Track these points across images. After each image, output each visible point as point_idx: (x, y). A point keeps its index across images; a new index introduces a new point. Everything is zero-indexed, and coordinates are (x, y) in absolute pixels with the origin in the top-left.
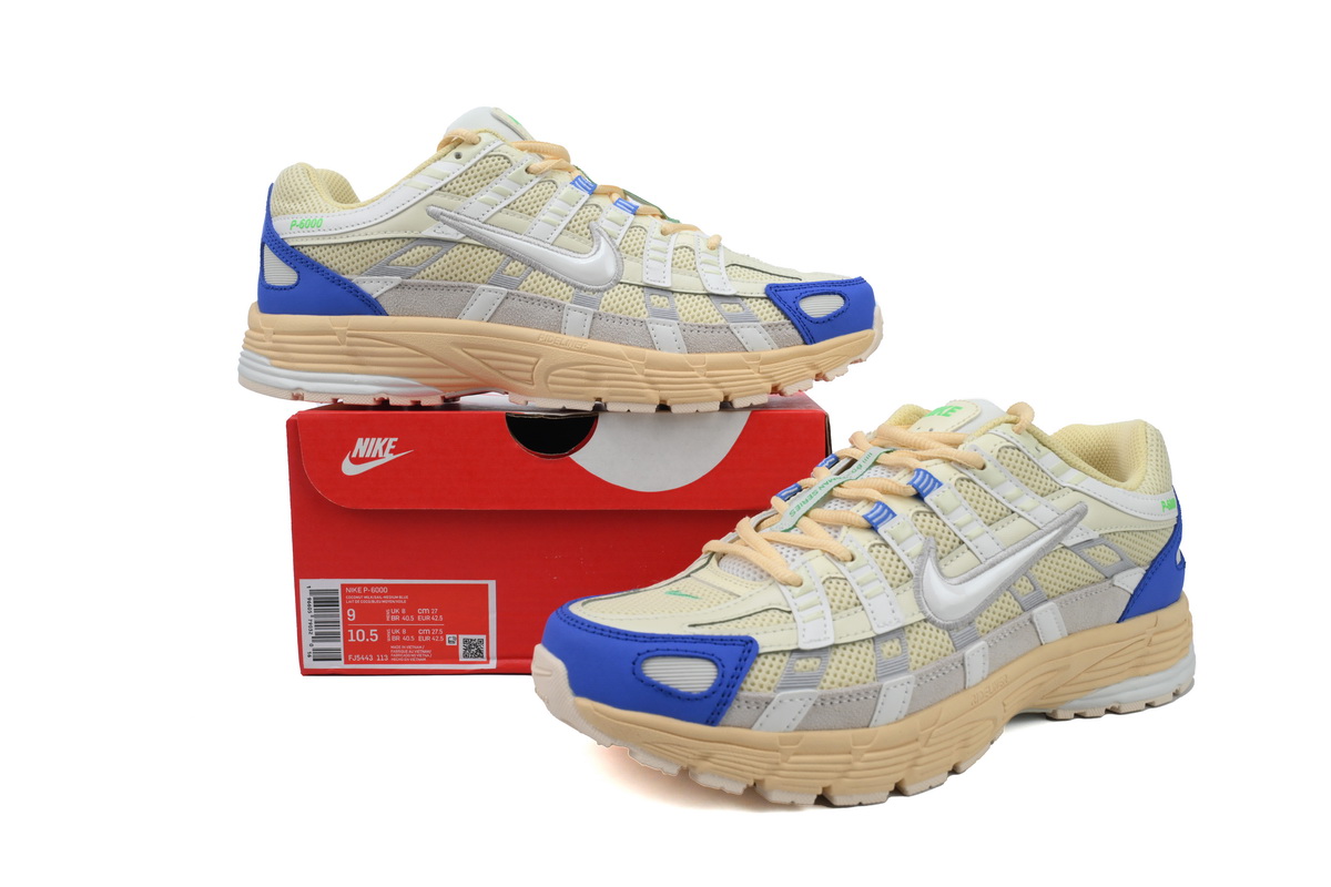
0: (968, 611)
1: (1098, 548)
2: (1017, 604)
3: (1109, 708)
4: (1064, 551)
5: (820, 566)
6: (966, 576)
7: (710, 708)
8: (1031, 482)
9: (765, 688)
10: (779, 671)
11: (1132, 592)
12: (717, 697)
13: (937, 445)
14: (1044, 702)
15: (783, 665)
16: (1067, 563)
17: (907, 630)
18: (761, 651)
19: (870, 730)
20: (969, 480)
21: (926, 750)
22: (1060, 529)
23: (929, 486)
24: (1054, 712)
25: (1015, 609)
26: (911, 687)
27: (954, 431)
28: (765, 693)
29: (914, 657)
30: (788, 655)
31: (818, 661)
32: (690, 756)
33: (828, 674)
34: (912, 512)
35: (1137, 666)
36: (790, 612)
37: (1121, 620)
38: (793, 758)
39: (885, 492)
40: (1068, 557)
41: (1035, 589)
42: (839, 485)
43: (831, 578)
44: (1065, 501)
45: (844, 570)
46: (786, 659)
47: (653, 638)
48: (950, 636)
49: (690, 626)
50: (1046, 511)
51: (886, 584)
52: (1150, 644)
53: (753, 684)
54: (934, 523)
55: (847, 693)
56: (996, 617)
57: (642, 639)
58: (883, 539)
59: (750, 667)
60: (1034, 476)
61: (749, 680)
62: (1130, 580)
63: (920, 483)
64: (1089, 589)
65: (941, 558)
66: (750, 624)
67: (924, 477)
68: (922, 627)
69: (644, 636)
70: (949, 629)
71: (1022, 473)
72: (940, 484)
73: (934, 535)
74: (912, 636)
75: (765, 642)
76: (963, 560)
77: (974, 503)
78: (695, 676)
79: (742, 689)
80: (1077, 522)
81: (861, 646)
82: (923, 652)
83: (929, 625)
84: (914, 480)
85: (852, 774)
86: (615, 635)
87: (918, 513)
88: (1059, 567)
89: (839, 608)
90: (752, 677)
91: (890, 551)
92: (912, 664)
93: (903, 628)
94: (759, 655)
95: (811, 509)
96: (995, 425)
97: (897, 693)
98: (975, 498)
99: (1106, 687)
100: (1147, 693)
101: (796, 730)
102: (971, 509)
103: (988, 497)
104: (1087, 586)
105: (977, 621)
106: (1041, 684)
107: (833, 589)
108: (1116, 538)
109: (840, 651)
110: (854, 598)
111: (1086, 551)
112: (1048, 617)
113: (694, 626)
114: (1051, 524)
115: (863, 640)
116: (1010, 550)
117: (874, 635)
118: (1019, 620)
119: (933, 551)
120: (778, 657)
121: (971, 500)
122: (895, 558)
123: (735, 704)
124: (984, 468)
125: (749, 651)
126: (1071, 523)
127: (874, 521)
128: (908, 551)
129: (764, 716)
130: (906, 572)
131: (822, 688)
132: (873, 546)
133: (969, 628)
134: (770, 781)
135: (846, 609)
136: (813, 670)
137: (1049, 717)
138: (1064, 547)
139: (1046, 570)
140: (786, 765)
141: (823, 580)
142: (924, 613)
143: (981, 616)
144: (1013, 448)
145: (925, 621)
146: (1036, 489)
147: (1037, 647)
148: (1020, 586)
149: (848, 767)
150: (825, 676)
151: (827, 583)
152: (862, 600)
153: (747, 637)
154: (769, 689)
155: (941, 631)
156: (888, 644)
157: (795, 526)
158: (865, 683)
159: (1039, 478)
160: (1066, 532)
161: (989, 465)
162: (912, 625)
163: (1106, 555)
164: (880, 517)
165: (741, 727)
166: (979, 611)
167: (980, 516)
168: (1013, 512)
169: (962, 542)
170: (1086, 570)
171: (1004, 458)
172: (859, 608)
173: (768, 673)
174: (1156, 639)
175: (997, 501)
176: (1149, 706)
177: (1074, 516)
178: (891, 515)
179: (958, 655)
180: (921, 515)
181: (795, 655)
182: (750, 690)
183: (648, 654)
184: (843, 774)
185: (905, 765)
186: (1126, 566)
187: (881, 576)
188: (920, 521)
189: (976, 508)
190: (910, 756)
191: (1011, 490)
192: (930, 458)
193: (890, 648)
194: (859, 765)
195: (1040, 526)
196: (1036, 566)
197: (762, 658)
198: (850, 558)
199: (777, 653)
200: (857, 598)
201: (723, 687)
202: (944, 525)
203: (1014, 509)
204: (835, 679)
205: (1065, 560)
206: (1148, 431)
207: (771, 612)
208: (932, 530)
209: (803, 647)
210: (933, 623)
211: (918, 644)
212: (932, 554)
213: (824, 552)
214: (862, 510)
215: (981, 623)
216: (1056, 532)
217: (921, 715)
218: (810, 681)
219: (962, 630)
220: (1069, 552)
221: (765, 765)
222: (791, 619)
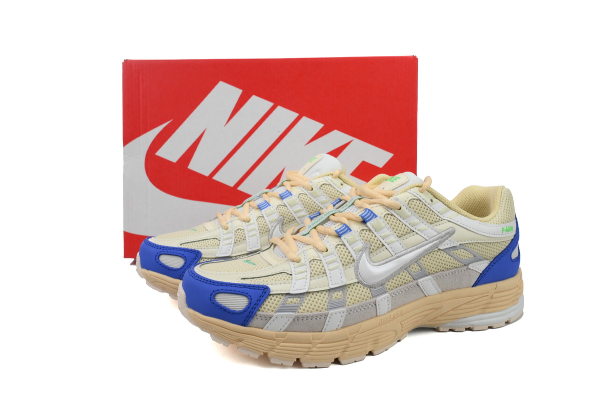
0: (381, 279)
1: (459, 251)
2: (410, 276)
3: (468, 328)
4: (439, 252)
5: (312, 253)
6: (383, 262)
7: (244, 318)
8: (425, 217)
9: (270, 311)
10: (278, 303)
11: (481, 272)
12: (247, 313)
13: (382, 196)
14: (430, 323)
15: (281, 300)
16: (440, 257)
17: (347, 287)
18: (271, 293)
19: (322, 333)
20: (392, 215)
21: (352, 344)
22: (437, 241)
23: (370, 217)
24: (438, 328)
25: (409, 279)
26: (344, 315)
27: (393, 190)
28: (270, 313)
29: (349, 300)
30: (284, 296)
31: (299, 299)
32: (234, 339)
33: (302, 306)
34: (361, 229)
35: (484, 308)
36: (291, 275)
37: (475, 285)
38: (282, 344)
39: (349, 219)
40: (442, 254)
41: (421, 270)
42: (333, 215)
43: (314, 259)
44: (444, 227)
45: (321, 256)
46: (283, 297)
47: (222, 284)
48: (370, 290)
49: (242, 279)
50: (430, 232)
51: (340, 264)
52: (492, 298)
53: (265, 309)
54: (370, 236)
55: (310, 316)
56: (397, 282)
57: (217, 284)
58: (343, 242)
59: (265, 300)
60: (427, 214)
61: (263, 306)
62: (481, 266)
63: (365, 216)
64: (453, 270)
65: (372, 252)
66: (271, 280)
67: (368, 212)
68: (355, 286)
69: (218, 282)
70: (370, 287)
71: (421, 212)
72: (376, 216)
73: (369, 241)
74: (349, 290)
75: (274, 289)
76: (384, 253)
77: (393, 226)
78: (238, 303)
79: (259, 311)
80: (448, 238)
81: (322, 293)
82: (354, 298)
83: (359, 285)
84: (362, 214)
85: (311, 353)
86: (206, 282)
87: (363, 230)
88: (435, 260)
89: (315, 274)
90: (265, 305)
91: (345, 248)
92: (348, 303)
93: (345, 286)
94: (270, 295)
95: (318, 225)
96: (410, 188)
97: (337, 317)
98: (394, 223)
99: (466, 317)
100: (490, 321)
101: (284, 331)
102: (391, 229)
103: (401, 223)
104: (452, 269)
105: (386, 284)
106: (427, 315)
107: (314, 265)
108: (471, 246)
109: (310, 295)
110: (323, 270)
111: (452, 252)
112: (428, 284)
113: (244, 279)
114: (433, 238)
115: (323, 291)
116: (409, 250)
117: (329, 288)
118: (411, 284)
119: (368, 249)
120: (279, 296)
121: (392, 225)
122: (347, 251)
123: (255, 317)
124: (400, 209)
125: (265, 293)
126: (444, 238)
127: (340, 233)
128: (354, 248)
129: (269, 323)
130: (352, 259)
131: (299, 312)
132: (338, 245)
133: (381, 287)
134: (270, 354)
135: (318, 275)
136: (295, 303)
137: (436, 330)
138: (439, 250)
139: (428, 260)
140: (278, 347)
141: (310, 260)
142: (358, 279)
143: (389, 281)
144: (417, 200)
145: (358, 283)
146: (428, 220)
147: (423, 297)
148: (412, 268)
149: (310, 350)
150: (301, 307)
151: (312, 262)
152: (327, 271)
153: (265, 286)
154: (272, 311)
155: (366, 288)
156: (336, 293)
157: (309, 233)
158: (321, 311)
159: (430, 215)
160: (441, 243)
161: (403, 208)
162: (350, 284)
163: (464, 254)
164: (343, 231)
165: (258, 328)
166: (388, 279)
167: (395, 232)
168: (413, 231)
169: (383, 245)
170: (452, 261)
171: (412, 204)
172: (325, 275)
173: (273, 303)
174: (495, 295)
175: (406, 226)
176: (490, 328)
177: (446, 234)
178: (349, 231)
179: (373, 300)
180: (365, 231)
181: (287, 296)
182: (263, 311)
183: (218, 291)
184: (307, 353)
185: (340, 351)
186: (477, 259)
187: (339, 260)
188: (363, 234)
189: (394, 229)
190: (343, 347)
191: (415, 220)
192: (375, 203)
193: (338, 295)
194: (314, 349)
195: (427, 238)
196: (423, 258)
197: (271, 296)
198: (326, 250)
199: (279, 294)
200: (325, 270)
201: (250, 309)
202: (375, 236)
203: (414, 230)
204: (305, 309)
205: (439, 256)
206: (503, 192)
207: (283, 274)
208: (369, 239)
209: (291, 292)
210: (362, 284)
211: (351, 294)
212: (368, 251)
213: (314, 247)
214: (337, 227)
215: (388, 285)
216: (435, 242)
217: (350, 327)
218: (293, 309)
219: (378, 288)
220: (442, 252)
221: (268, 346)
222: (291, 278)
